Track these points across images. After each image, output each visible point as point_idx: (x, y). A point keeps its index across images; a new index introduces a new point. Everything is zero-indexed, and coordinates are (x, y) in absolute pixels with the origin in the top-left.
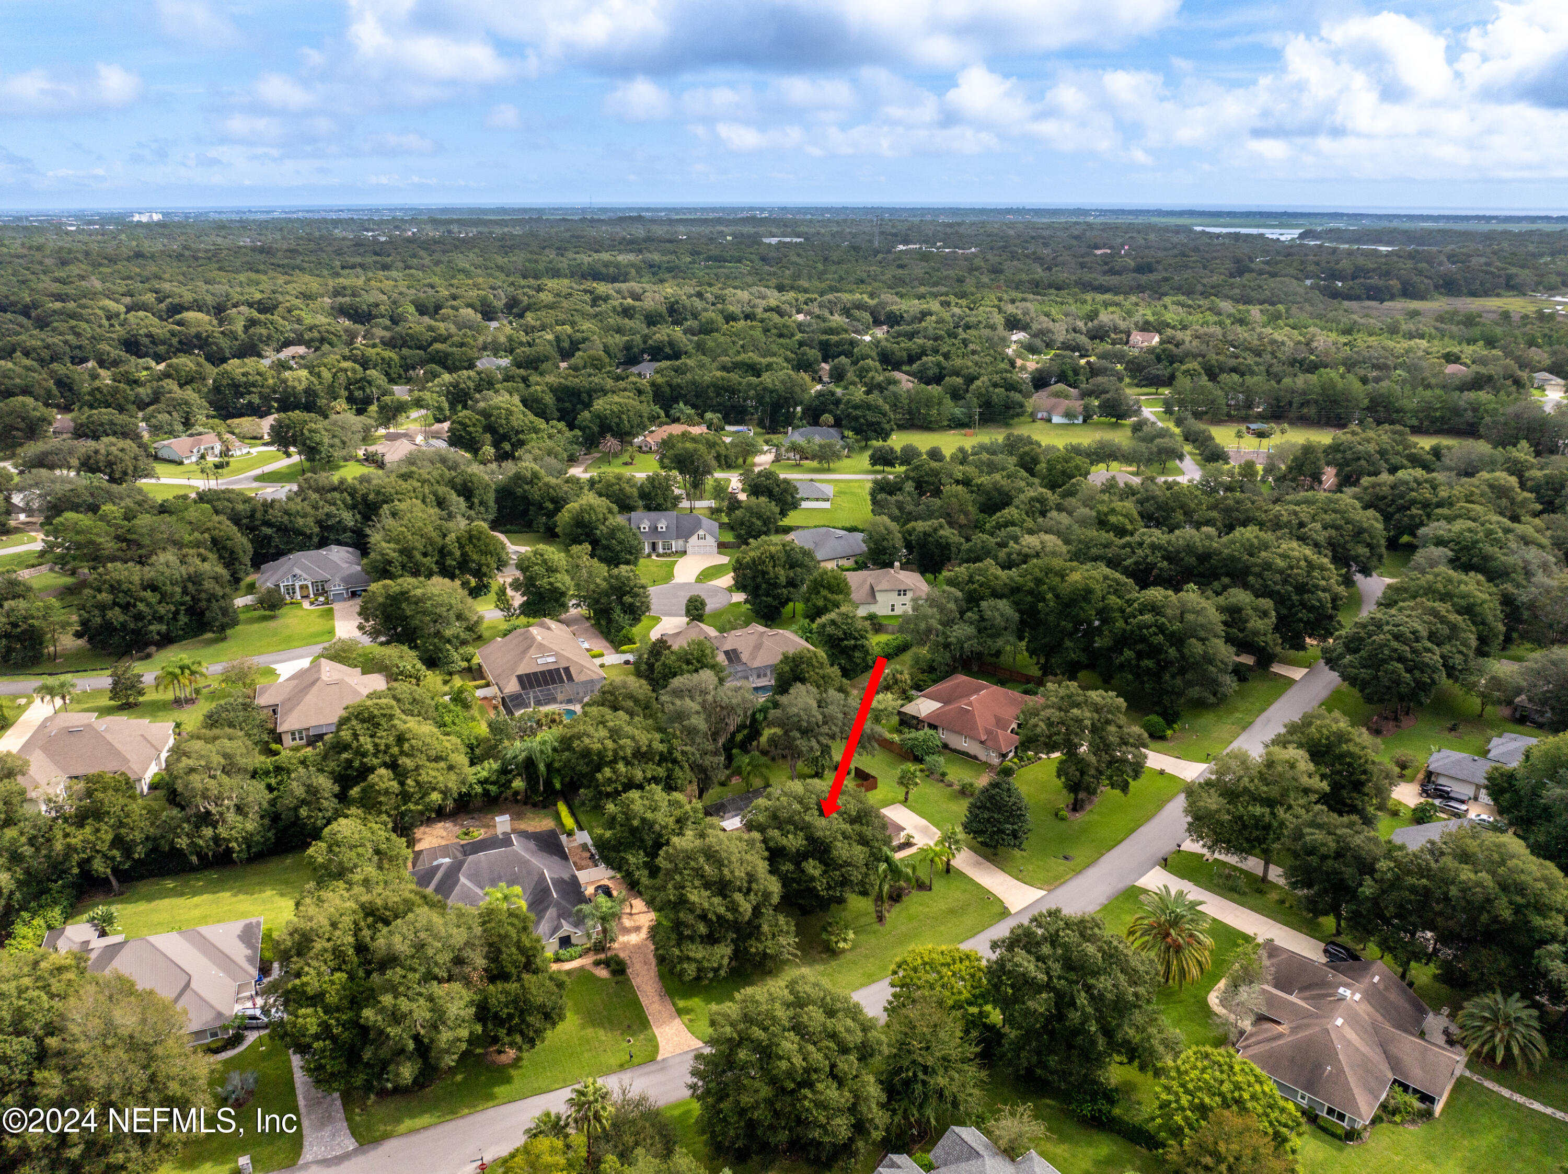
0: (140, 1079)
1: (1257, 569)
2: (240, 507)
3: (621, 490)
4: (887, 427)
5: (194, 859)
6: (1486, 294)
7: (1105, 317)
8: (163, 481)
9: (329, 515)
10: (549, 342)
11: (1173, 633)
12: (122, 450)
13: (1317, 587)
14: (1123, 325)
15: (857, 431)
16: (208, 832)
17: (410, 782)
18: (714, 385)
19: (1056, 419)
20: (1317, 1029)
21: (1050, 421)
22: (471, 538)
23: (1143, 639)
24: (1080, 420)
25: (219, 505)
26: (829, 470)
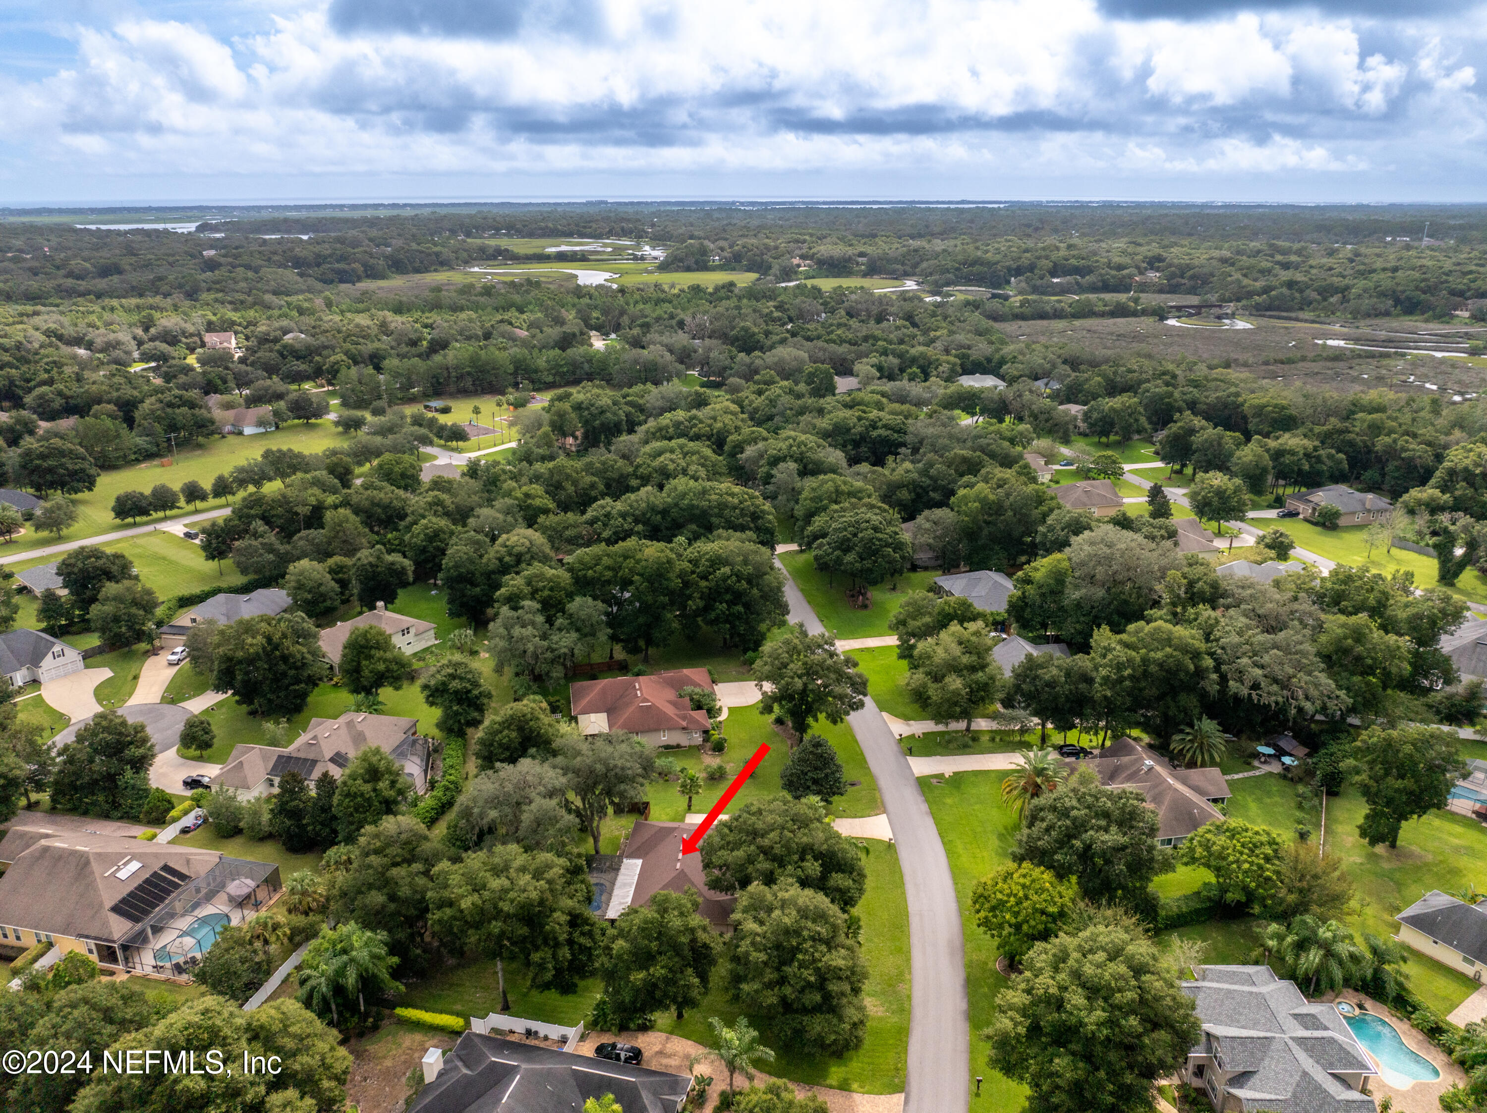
6: (427, 270)
19: (248, 431)
21: (240, 433)
23: (728, 589)
24: (273, 426)
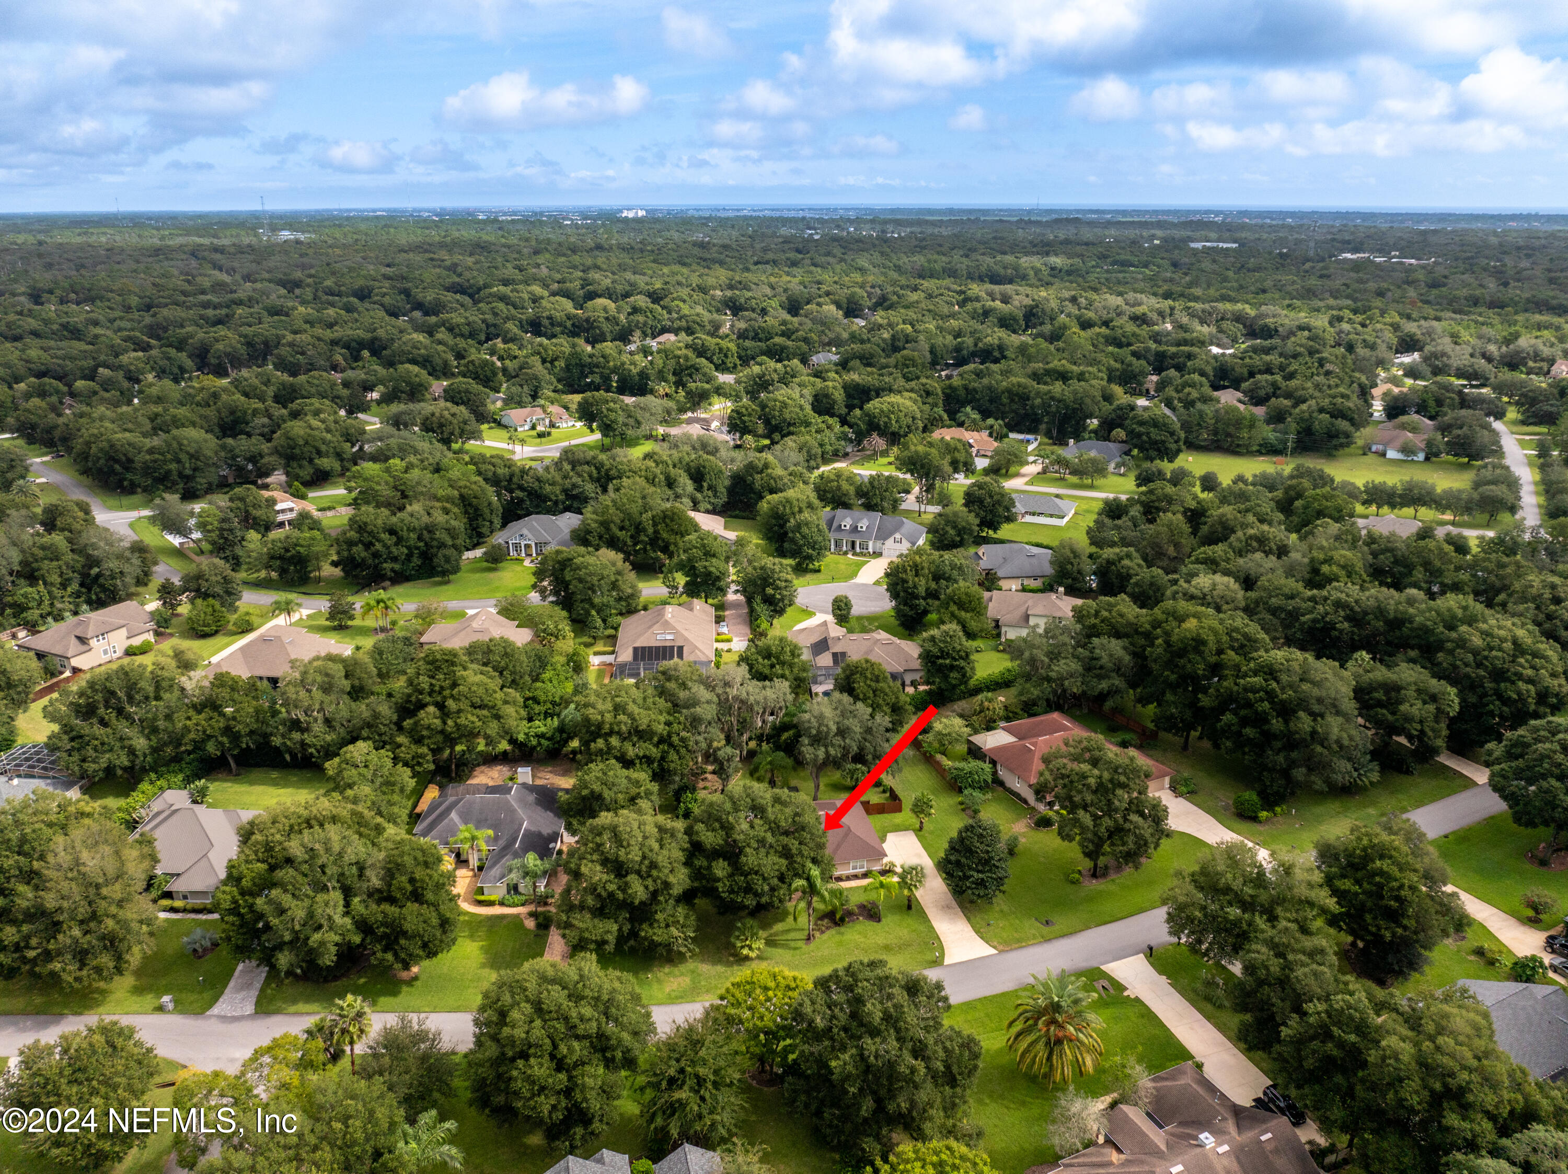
0: (83, 910)
1: (1449, 645)
2: (501, 471)
3: (839, 488)
4: (1173, 446)
5: (288, 757)
7: (1525, 342)
8: (487, 443)
9: (574, 486)
10: (884, 340)
11: (1282, 702)
12: (453, 415)
13: (1520, 676)
14: (1546, 351)
15: (1141, 449)
16: (296, 736)
17: (450, 722)
18: (1009, 391)
19: (1392, 454)
20: (1147, 1168)
21: (1383, 455)
22: (665, 517)
23: (1249, 705)
24: (1421, 457)
25: (483, 467)
26: (1091, 487)
